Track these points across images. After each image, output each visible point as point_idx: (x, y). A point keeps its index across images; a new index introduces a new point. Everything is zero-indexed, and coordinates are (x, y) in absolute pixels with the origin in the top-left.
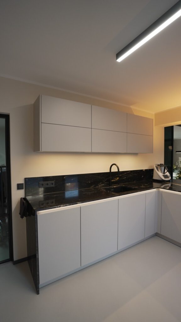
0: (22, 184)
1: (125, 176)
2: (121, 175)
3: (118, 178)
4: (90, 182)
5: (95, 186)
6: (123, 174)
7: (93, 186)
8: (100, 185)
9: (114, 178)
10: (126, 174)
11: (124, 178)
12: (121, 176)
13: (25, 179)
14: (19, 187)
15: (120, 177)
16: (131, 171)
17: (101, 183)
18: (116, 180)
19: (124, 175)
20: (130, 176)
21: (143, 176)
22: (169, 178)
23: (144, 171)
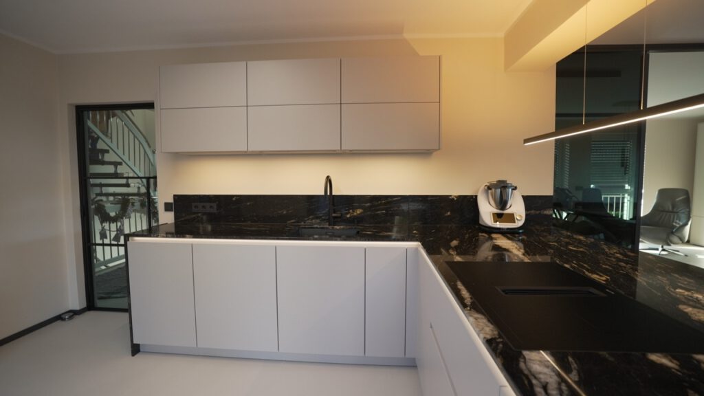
0: (171, 204)
1: (382, 207)
2: (368, 204)
3: (359, 211)
4: (285, 212)
5: (298, 222)
6: (376, 203)
7: (292, 221)
8: (309, 221)
9: (348, 210)
10: (386, 204)
11: (379, 212)
12: (371, 206)
13: (174, 196)
14: (168, 207)
15: (367, 209)
16: (404, 197)
17: (311, 217)
18: (355, 214)
19: (380, 205)
20: (401, 208)
21: (449, 213)
22: (514, 222)
23: (455, 199)
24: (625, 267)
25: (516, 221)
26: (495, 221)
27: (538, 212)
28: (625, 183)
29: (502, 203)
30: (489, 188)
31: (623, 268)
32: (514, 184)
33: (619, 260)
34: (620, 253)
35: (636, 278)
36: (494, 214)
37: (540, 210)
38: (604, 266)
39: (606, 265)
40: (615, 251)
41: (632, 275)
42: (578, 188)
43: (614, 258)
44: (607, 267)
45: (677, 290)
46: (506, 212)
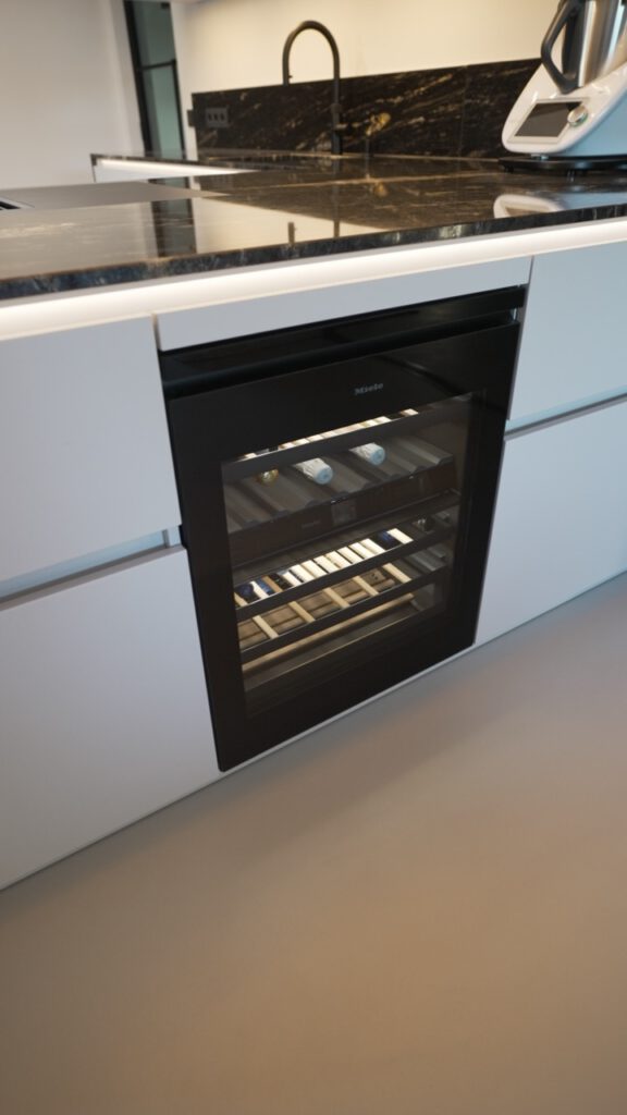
1: (419, 105)
2: (399, 99)
3: (384, 119)
4: (293, 126)
5: (308, 148)
6: (411, 95)
9: (369, 117)
10: (425, 96)
11: (413, 121)
12: (402, 105)
13: (192, 95)
15: (396, 113)
16: (457, 73)
18: (378, 127)
19: (416, 100)
20: (451, 109)
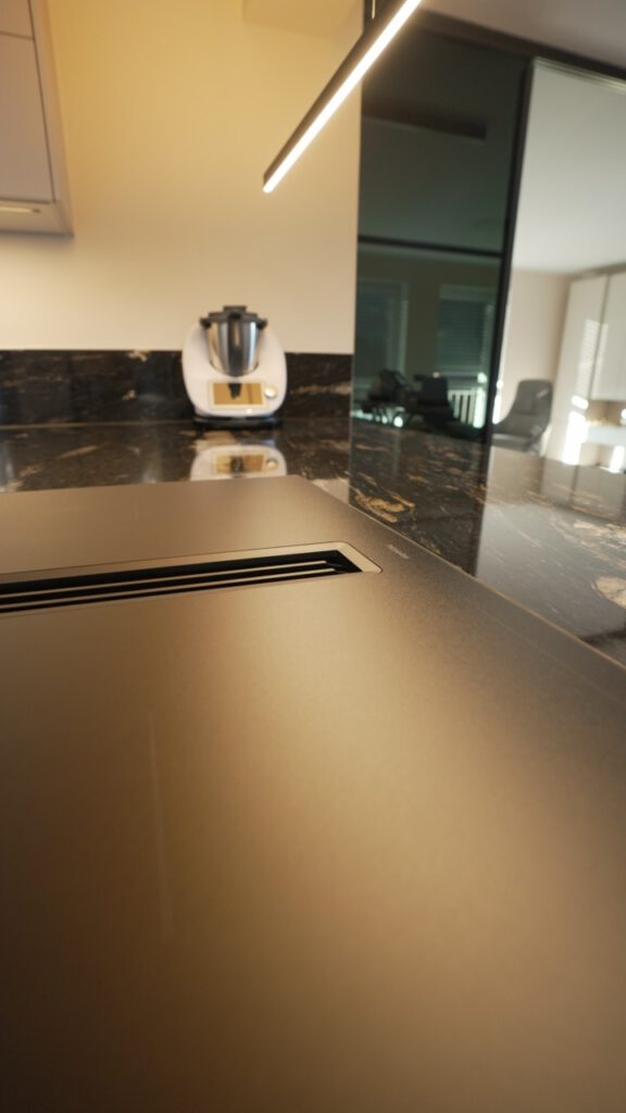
21: (132, 394)
22: (260, 402)
23: (144, 359)
24: (459, 477)
25: (264, 399)
26: (218, 400)
27: (324, 389)
28: (479, 371)
29: (236, 359)
30: (206, 324)
31: (456, 480)
32: (261, 316)
33: (451, 463)
34: (457, 453)
35: (481, 501)
36: (217, 387)
37: (328, 384)
38: (412, 478)
39: (417, 473)
40: (446, 448)
41: (471, 494)
42: (418, 378)
43: (442, 460)
44: (420, 478)
45: (577, 525)
46: (243, 380)
